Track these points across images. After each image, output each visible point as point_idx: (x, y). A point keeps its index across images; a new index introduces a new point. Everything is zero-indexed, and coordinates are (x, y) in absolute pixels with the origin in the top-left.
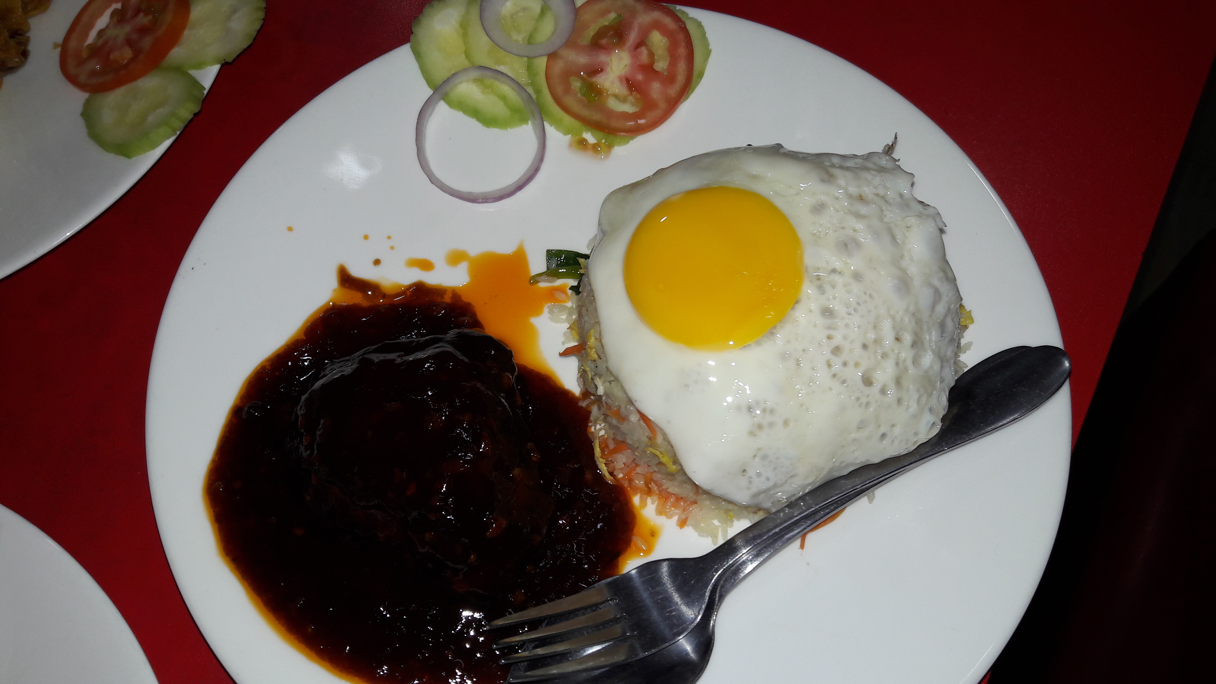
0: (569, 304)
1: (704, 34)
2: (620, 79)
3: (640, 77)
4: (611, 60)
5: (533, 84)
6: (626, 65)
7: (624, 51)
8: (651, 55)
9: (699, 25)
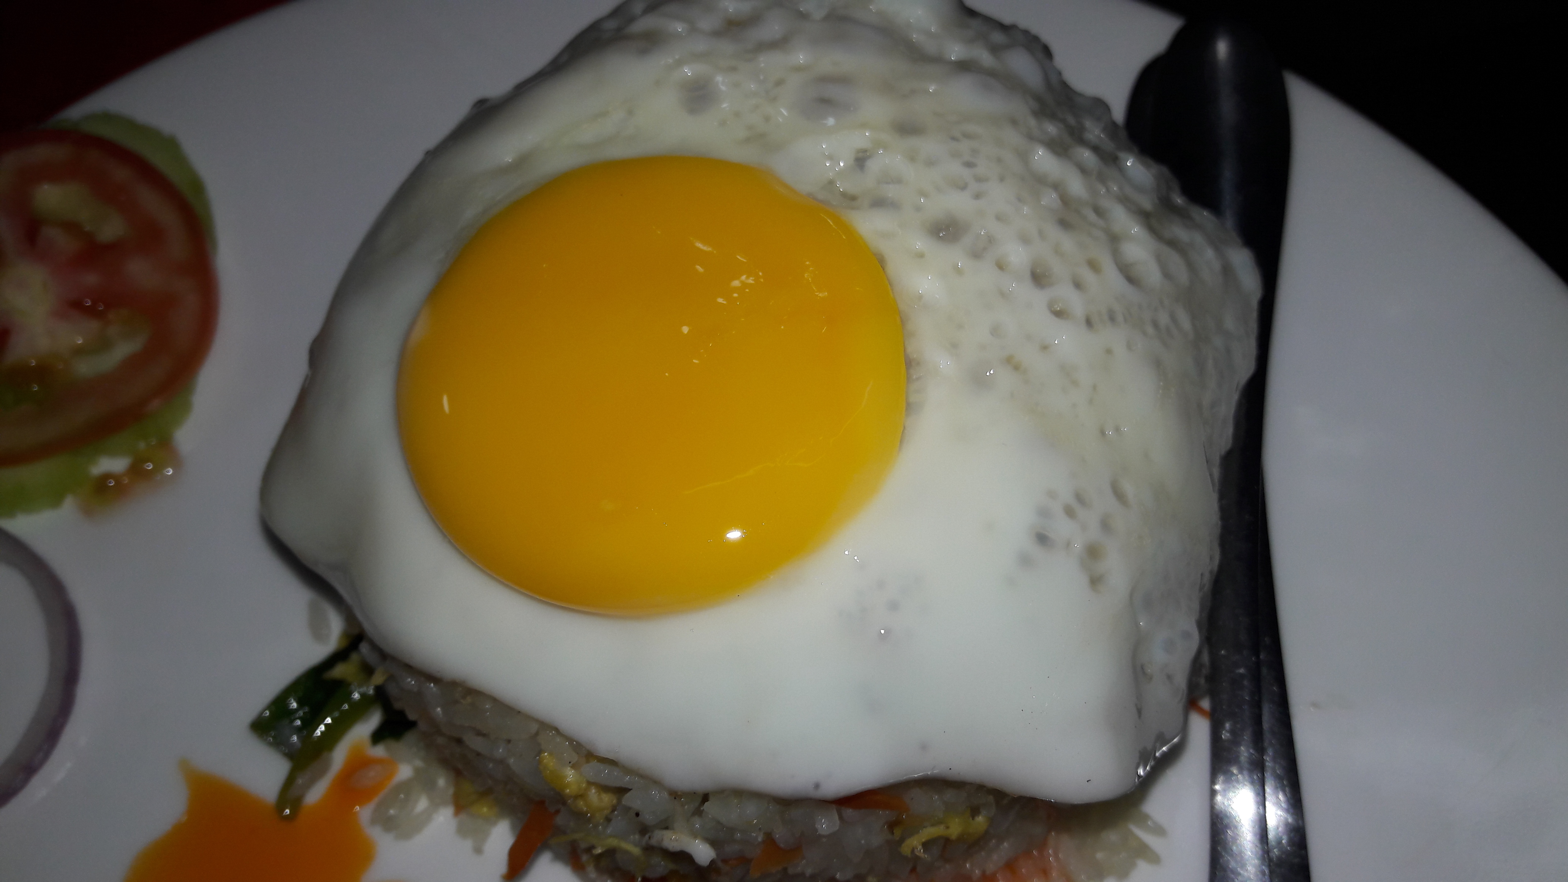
0: (405, 772)
2: (57, 313)
8: (71, 227)
9: (108, 117)
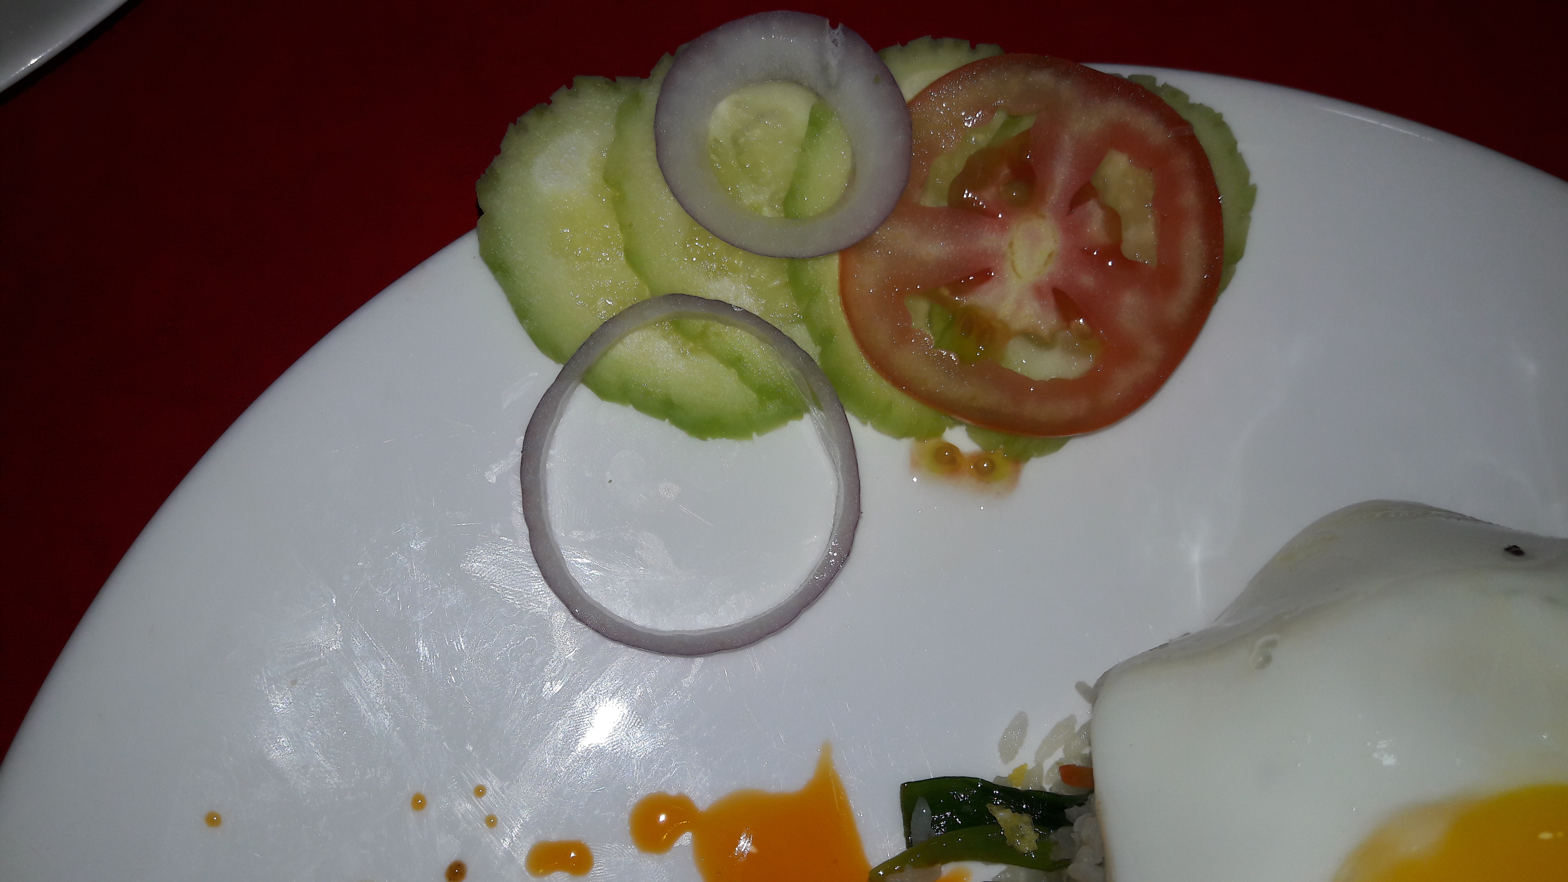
1: (1231, 145)
2: (1038, 291)
3: (1087, 280)
4: (1011, 245)
5: (807, 319)
6: (1050, 255)
7: (1043, 217)
8: (1114, 220)
9: (1218, 122)
